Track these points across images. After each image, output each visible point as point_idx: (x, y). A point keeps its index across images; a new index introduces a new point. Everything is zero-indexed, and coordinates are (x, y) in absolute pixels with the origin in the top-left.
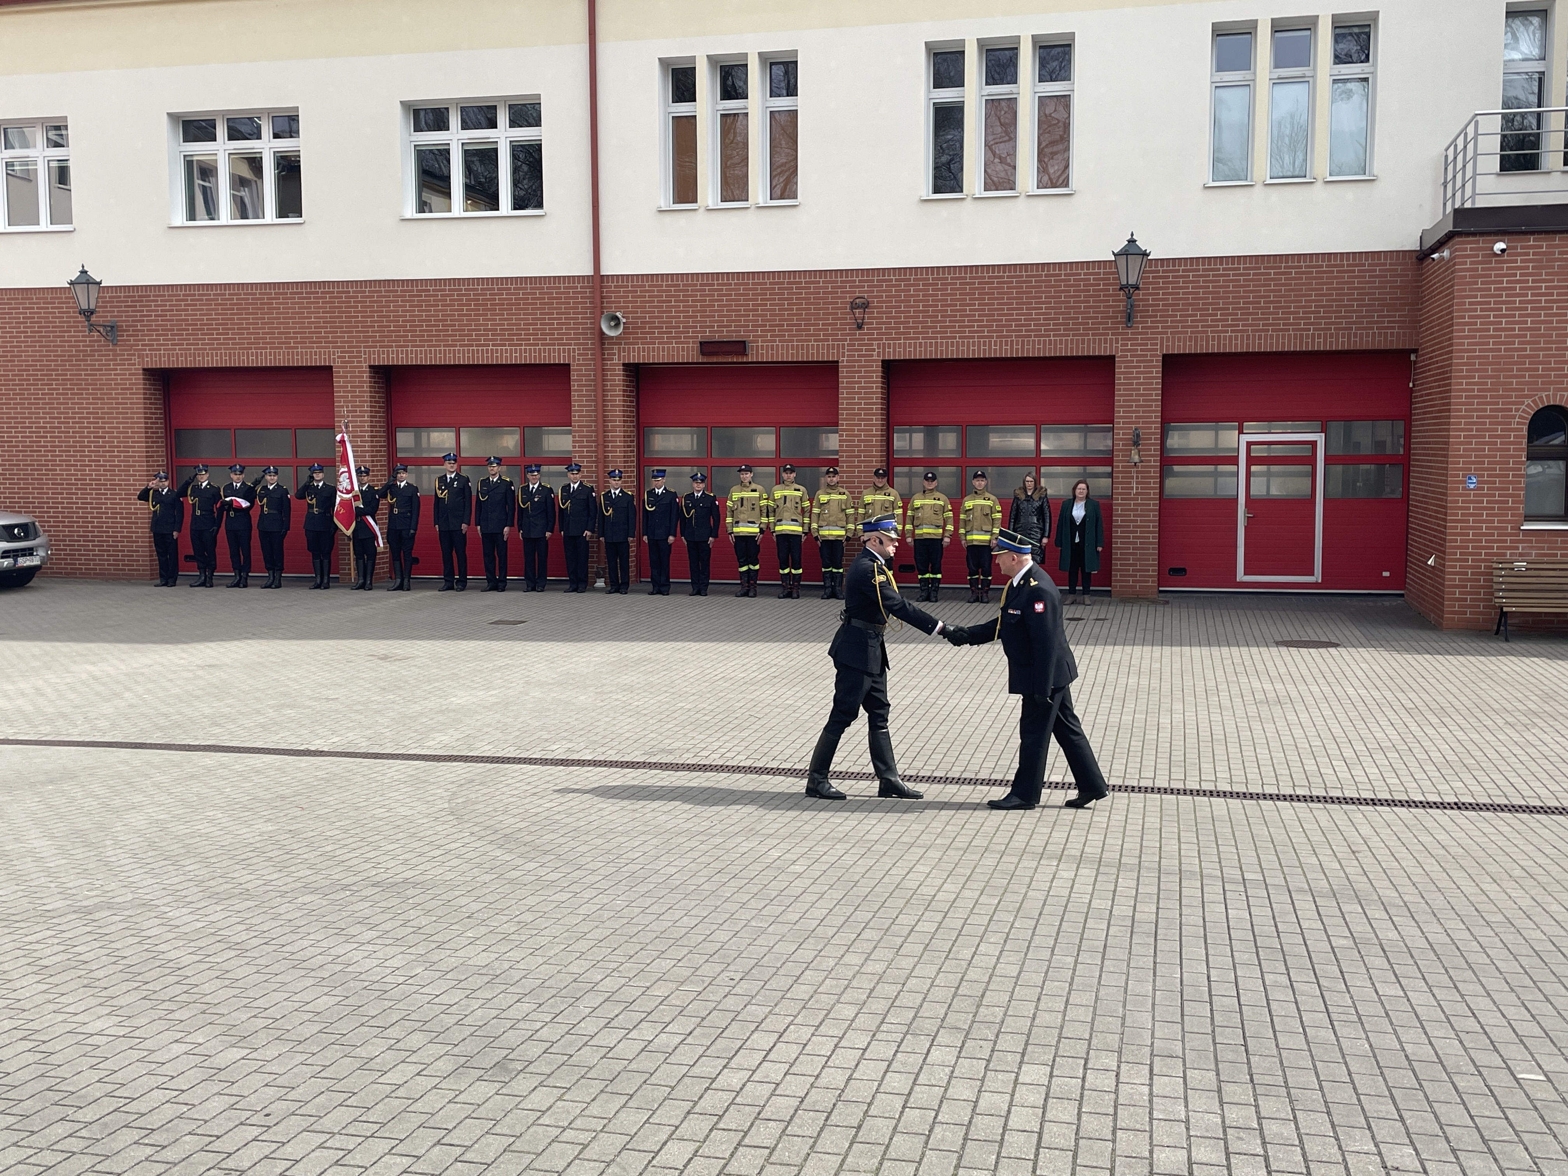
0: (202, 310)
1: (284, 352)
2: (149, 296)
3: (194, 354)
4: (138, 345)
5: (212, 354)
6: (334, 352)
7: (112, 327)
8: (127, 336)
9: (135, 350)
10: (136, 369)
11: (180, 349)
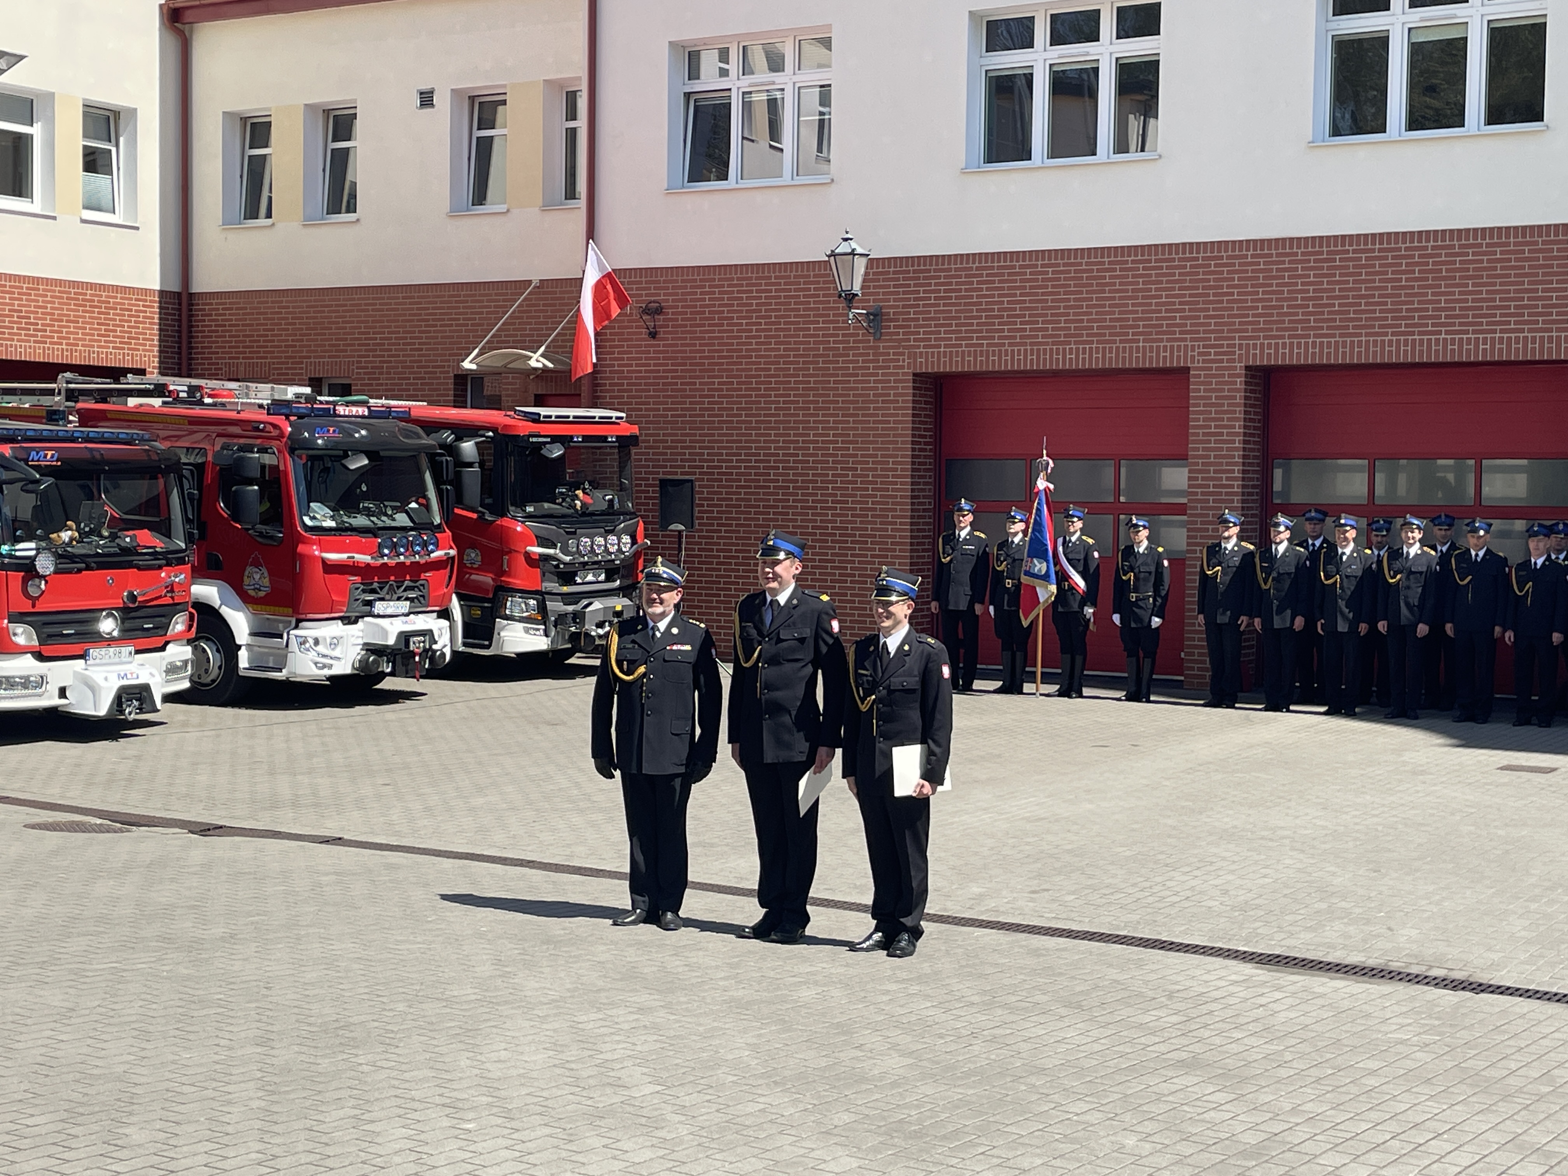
0: (1003, 288)
1: (1118, 348)
2: (929, 271)
3: (988, 351)
4: (909, 340)
5: (1013, 351)
6: (1193, 347)
7: (875, 315)
8: (895, 327)
9: (905, 347)
10: (904, 374)
11: (967, 346)
